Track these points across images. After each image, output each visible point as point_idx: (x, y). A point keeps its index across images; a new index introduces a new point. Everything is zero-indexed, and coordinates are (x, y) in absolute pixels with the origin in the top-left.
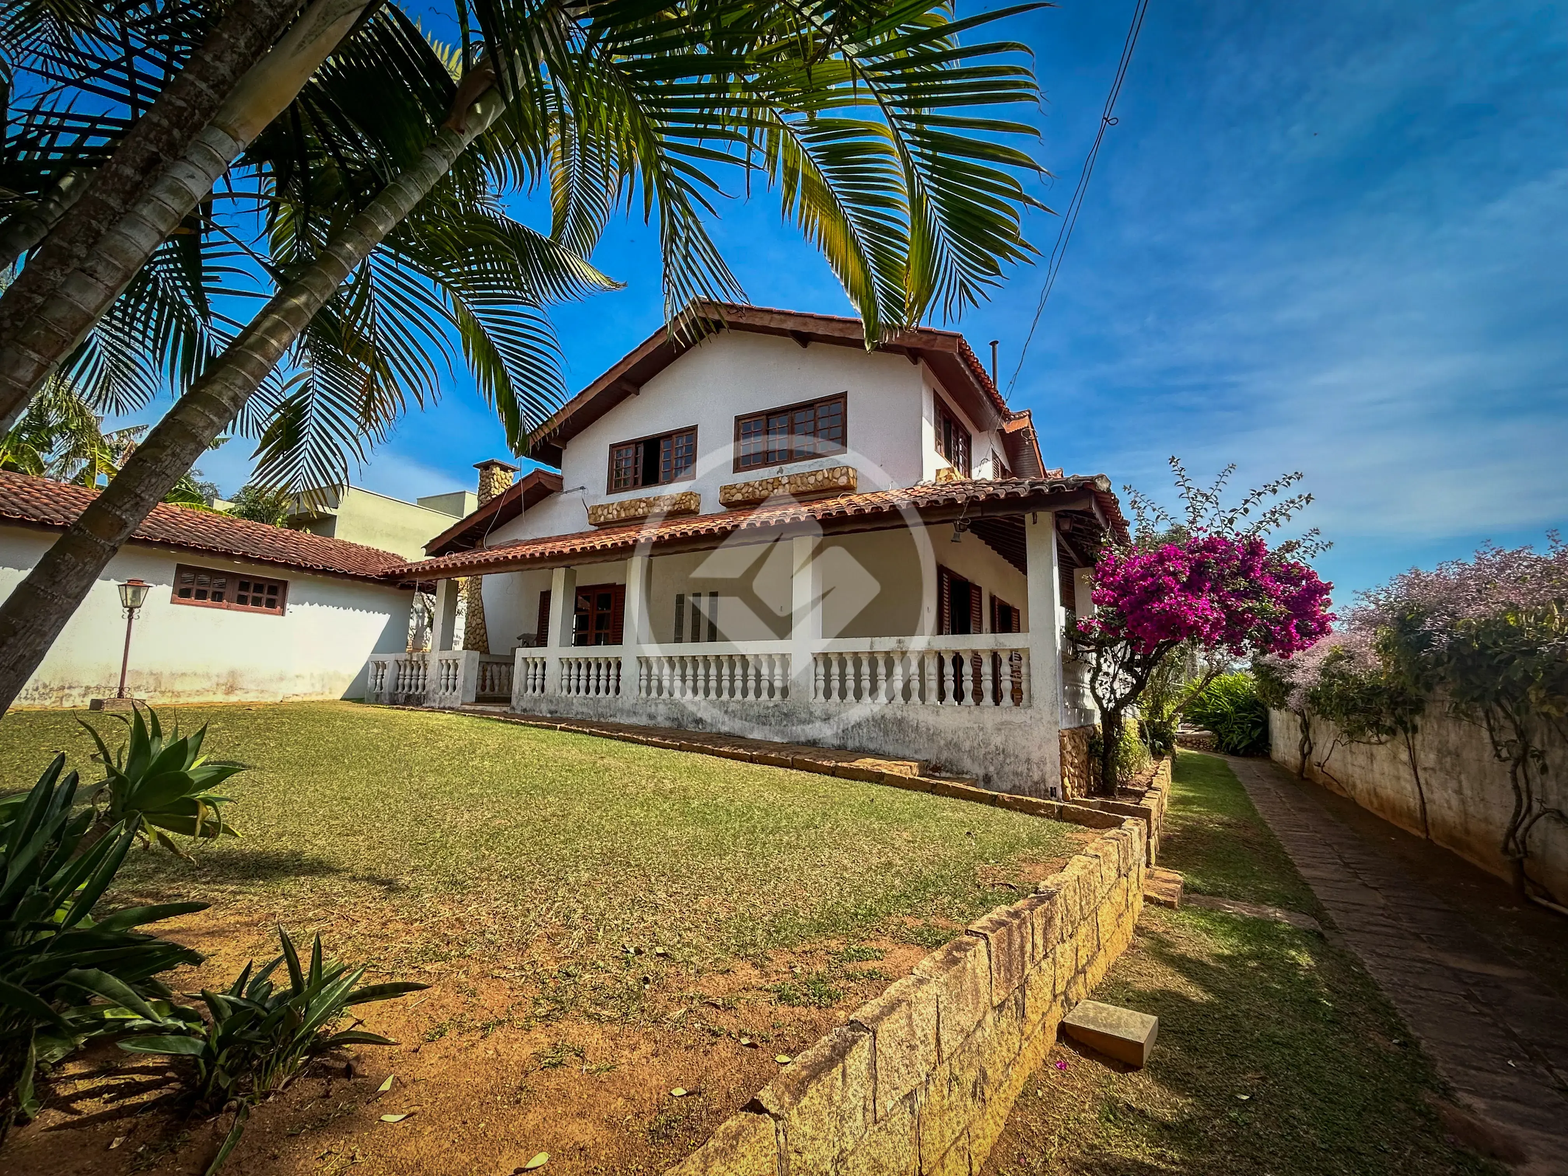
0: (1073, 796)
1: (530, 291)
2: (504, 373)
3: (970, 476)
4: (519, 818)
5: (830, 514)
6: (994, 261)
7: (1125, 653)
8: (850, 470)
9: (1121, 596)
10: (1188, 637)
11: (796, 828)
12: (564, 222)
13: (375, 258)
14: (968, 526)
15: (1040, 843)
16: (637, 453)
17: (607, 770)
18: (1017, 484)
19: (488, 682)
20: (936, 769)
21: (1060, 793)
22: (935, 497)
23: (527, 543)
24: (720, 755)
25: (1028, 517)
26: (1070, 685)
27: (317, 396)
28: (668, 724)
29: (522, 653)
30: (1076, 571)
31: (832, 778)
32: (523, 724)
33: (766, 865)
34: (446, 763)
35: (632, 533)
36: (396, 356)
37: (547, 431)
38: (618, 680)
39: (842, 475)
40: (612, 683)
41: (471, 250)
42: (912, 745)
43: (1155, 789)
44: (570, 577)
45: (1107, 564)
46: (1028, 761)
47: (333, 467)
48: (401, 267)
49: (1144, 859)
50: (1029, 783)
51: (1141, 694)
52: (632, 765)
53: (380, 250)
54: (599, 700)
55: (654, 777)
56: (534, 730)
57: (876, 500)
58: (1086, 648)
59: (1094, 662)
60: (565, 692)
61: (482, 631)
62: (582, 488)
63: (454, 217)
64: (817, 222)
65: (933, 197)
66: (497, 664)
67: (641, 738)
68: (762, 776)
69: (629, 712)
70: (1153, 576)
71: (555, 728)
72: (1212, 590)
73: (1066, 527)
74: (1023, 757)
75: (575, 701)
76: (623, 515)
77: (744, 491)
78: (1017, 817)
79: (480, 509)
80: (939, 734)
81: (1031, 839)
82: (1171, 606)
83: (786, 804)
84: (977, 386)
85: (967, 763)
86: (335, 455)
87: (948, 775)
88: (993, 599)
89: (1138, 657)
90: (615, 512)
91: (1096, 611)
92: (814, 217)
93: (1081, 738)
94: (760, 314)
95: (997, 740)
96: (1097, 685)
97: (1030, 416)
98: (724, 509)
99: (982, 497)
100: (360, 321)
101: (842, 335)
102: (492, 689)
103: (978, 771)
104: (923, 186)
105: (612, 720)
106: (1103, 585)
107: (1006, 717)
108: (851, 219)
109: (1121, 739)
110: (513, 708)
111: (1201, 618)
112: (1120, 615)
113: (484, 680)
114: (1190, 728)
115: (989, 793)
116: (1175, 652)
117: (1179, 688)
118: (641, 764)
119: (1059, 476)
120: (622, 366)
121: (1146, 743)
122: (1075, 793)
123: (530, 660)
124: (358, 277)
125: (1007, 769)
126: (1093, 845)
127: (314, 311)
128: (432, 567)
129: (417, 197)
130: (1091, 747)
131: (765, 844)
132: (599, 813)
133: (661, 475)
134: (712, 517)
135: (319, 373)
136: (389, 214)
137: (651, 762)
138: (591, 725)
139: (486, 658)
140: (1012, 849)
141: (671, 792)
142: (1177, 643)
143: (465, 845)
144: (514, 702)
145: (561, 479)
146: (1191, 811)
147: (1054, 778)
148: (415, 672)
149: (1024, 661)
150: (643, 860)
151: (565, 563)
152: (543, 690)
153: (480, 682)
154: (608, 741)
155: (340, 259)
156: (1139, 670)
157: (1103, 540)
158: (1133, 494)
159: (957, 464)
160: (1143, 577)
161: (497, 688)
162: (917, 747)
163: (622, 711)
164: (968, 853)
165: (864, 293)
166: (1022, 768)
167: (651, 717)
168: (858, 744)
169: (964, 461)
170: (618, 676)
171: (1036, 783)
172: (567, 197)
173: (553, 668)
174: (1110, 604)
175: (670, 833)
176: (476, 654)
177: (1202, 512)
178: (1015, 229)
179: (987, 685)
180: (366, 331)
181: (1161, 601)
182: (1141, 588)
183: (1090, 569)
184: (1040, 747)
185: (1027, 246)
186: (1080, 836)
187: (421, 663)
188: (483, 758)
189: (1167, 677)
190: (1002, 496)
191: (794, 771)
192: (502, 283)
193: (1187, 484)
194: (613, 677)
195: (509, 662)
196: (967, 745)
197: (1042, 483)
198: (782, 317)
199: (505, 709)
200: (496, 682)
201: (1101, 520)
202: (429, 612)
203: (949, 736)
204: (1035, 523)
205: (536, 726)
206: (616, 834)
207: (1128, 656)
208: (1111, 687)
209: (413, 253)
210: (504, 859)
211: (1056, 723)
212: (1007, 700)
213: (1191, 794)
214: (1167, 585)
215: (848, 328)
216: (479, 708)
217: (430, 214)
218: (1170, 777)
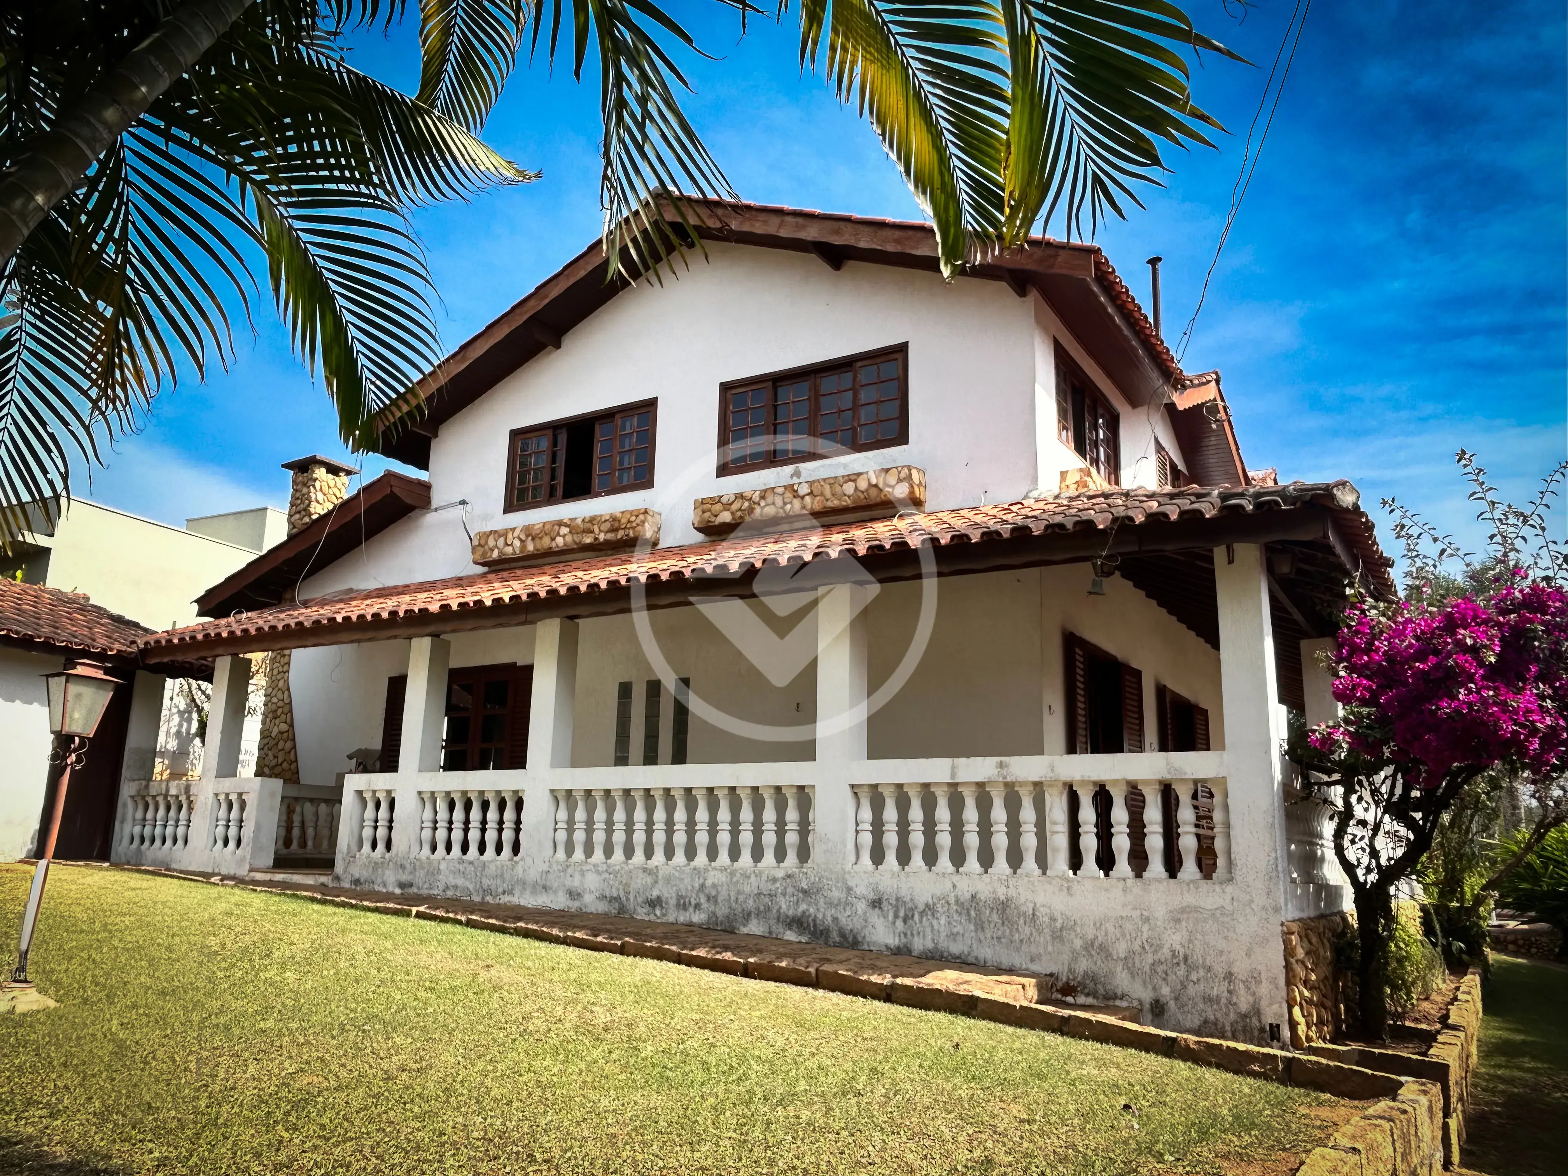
0: (1309, 1039)
1: (382, 185)
2: (338, 320)
3: (1117, 483)
4: (343, 1073)
5: (881, 547)
6: (1147, 141)
7: (1393, 786)
8: (914, 473)
9: (1383, 688)
10: (1502, 758)
11: (823, 1095)
12: (440, 72)
13: (132, 134)
14: (1117, 568)
15: (1254, 1125)
16: (555, 444)
17: (496, 988)
18: (1199, 496)
19: (296, 832)
20: (1069, 989)
21: (1286, 1033)
22: (1058, 519)
23: (369, 595)
24: (691, 962)
25: (1219, 554)
26: (1299, 843)
27: (25, 355)
28: (601, 907)
29: (354, 782)
30: (1304, 644)
31: (887, 1006)
32: (352, 906)
33: (772, 1163)
34: (220, 974)
35: (545, 579)
36: (160, 292)
37: (405, 408)
38: (517, 830)
39: (900, 480)
40: (508, 835)
41: (288, 120)
42: (1024, 948)
43: (1454, 1028)
44: (439, 654)
45: (1357, 632)
46: (1229, 976)
47: (45, 472)
48: (174, 149)
49: (1439, 1155)
50: (1232, 1016)
51: (1424, 858)
52: (540, 983)
53: (142, 123)
54: (484, 865)
55: (575, 1002)
56: (373, 917)
57: (959, 524)
58: (1325, 778)
59: (1340, 803)
60: (426, 850)
61: (289, 744)
62: (463, 503)
63: (265, 69)
64: (858, 69)
65: (1046, 39)
66: (311, 800)
67: (555, 932)
68: (764, 1001)
69: (535, 886)
70: (1436, 652)
71: (408, 914)
72: (1541, 677)
73: (1285, 569)
74: (1220, 969)
75: (443, 866)
76: (530, 547)
77: (735, 507)
78: (1212, 1077)
79: (291, 538)
80: (1072, 928)
81: (1237, 1117)
82: (1470, 705)
83: (807, 1051)
84: (1126, 332)
85: (1122, 981)
86: (48, 451)
87: (1090, 1001)
88: (1161, 691)
89: (1416, 794)
90: (517, 543)
91: (1341, 713)
92: (853, 63)
93: (1320, 936)
94: (763, 216)
95: (1174, 939)
96: (1346, 843)
97: (1218, 381)
98: (700, 537)
99: (1140, 519)
100: (102, 234)
101: (899, 249)
102: (303, 844)
103: (1142, 993)
104: (1032, 20)
105: (505, 899)
106: (1350, 669)
107: (1190, 899)
108: (915, 64)
109: (1392, 938)
110: (337, 878)
111: (1523, 726)
112: (1381, 720)
113: (289, 829)
114: (1512, 918)
115: (1163, 1033)
116: (1481, 786)
117: (1491, 847)
118: (556, 978)
119: (1270, 483)
120: (532, 302)
121: (1434, 945)
122: (1312, 1034)
123: (368, 795)
124: (103, 164)
125: (1192, 990)
126: (1348, 1129)
127: (32, 225)
128: (207, 636)
129: (206, 42)
130: (1338, 951)
131: (769, 1123)
132: (480, 1065)
133: (596, 481)
134: (680, 551)
135: (31, 318)
136: (161, 68)
137: (573, 975)
138: (469, 908)
139: (293, 792)
140: (1204, 1134)
141: (606, 1030)
142: (1484, 769)
143: (248, 1122)
144: (339, 867)
145: (426, 487)
146: (1520, 1068)
147: (1275, 1007)
148: (172, 813)
149: (1217, 799)
150: (557, 1152)
151: (432, 629)
152: (388, 846)
153: (283, 832)
154: (498, 937)
155: (78, 142)
156: (1418, 816)
157: (1348, 591)
158: (1398, 513)
159: (1095, 462)
160: (1421, 656)
161: (310, 844)
162: (1033, 949)
163: (523, 883)
164: (1126, 1143)
165: (937, 183)
166: (1219, 989)
167: (573, 894)
168: (930, 945)
169: (1107, 457)
170: (518, 822)
171: (1245, 1016)
172: (447, 31)
173: (406, 806)
174: (1364, 702)
175: (605, 1102)
176: (277, 785)
177: (1519, 543)
178: (1182, 89)
179: (1155, 842)
180: (111, 248)
181: (1454, 698)
182: (1418, 673)
183: (1328, 641)
184: (1248, 955)
185: (1203, 118)
186: (1325, 1113)
187: (183, 798)
188: (283, 967)
189: (1468, 829)
190: (1174, 517)
191: (820, 993)
192: (337, 173)
193: (1490, 496)
194: (508, 824)
195: (334, 797)
196: (1121, 949)
197: (1241, 495)
198: (800, 220)
199: (323, 879)
200: (310, 832)
201: (1344, 558)
202: (200, 710)
203: (1090, 933)
204: (1231, 561)
205: (376, 910)
206: (509, 1103)
207: (1398, 791)
208: (1371, 846)
209: (194, 126)
210: (315, 1147)
211: (1277, 910)
212: (1189, 868)
213: (1519, 1037)
214: (1463, 669)
215: (908, 238)
216: (279, 877)
217: (223, 65)
218: (1479, 1005)
